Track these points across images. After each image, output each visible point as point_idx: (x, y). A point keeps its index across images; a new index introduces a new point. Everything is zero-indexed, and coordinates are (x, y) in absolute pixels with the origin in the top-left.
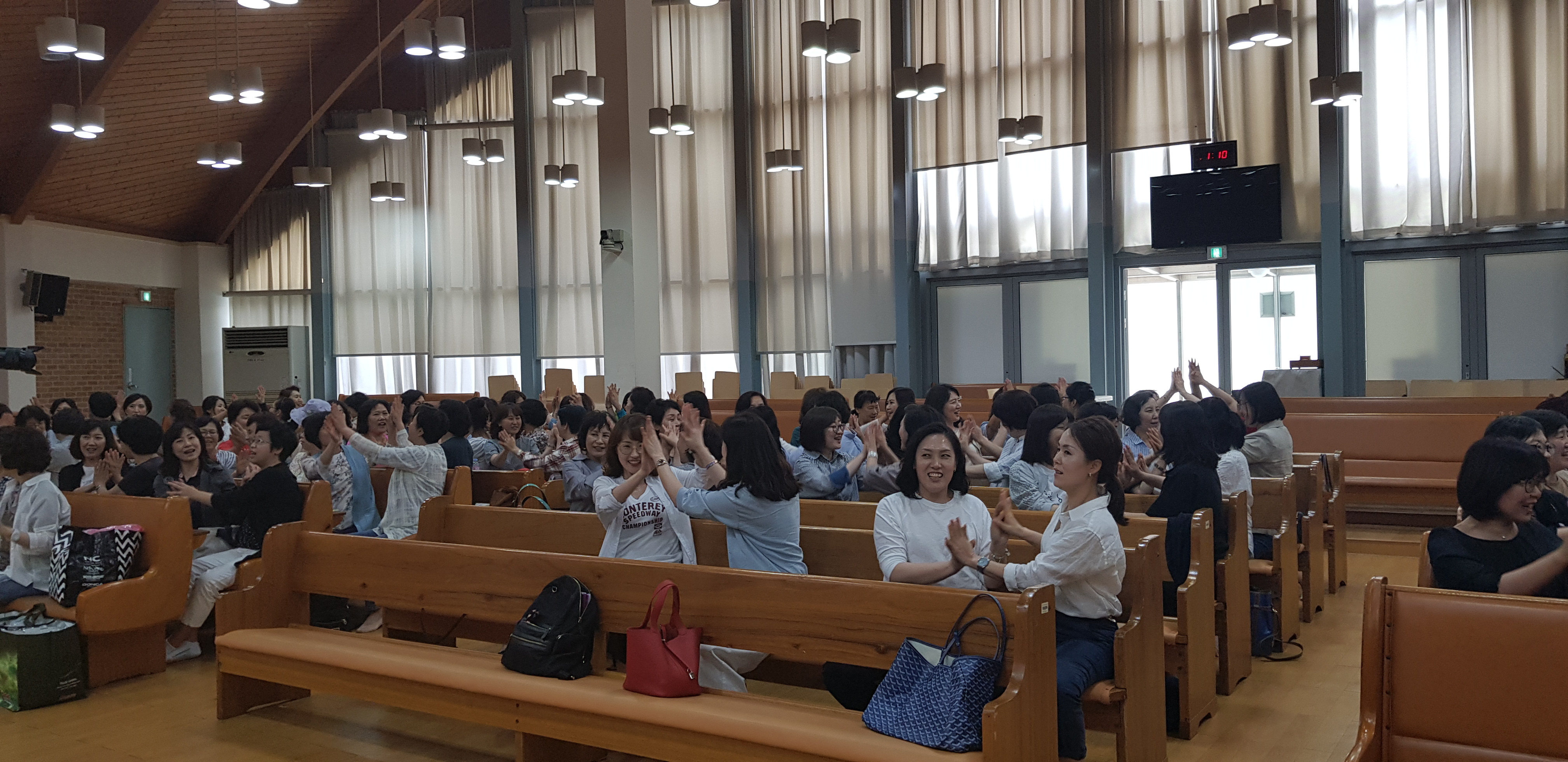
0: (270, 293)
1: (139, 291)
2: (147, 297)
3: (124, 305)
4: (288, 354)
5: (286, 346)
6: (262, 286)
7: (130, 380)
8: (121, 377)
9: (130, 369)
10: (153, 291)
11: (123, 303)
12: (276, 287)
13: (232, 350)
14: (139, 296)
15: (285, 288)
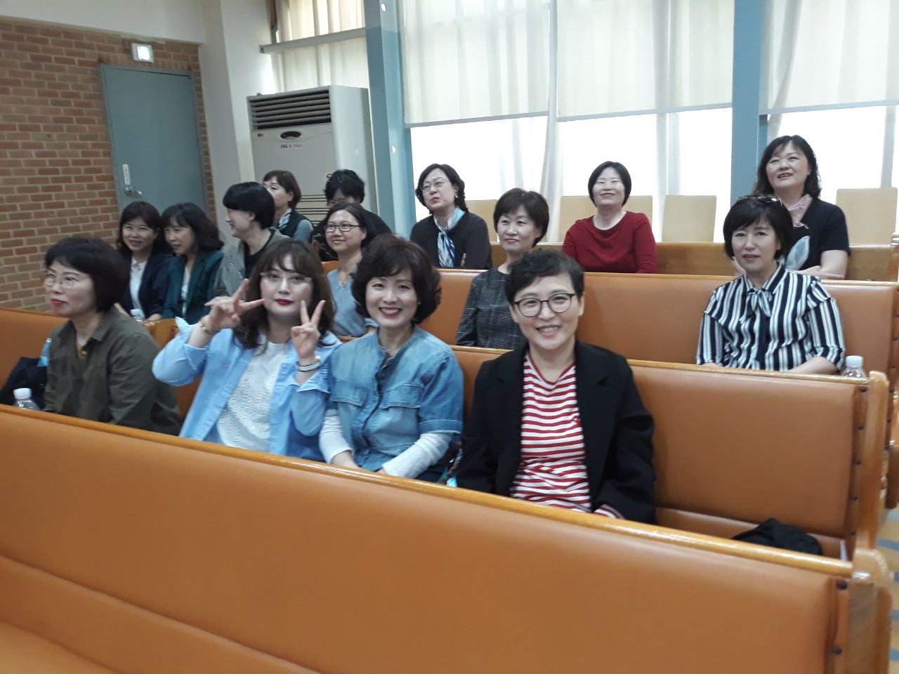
0: (316, 42)
1: (127, 45)
2: (144, 53)
3: (102, 65)
4: (332, 133)
5: (329, 121)
6: (307, 32)
7: (127, 181)
8: (111, 178)
9: (125, 166)
10: (154, 45)
11: (101, 61)
12: (324, 31)
13: (261, 132)
14: (129, 52)
15: (336, 29)
